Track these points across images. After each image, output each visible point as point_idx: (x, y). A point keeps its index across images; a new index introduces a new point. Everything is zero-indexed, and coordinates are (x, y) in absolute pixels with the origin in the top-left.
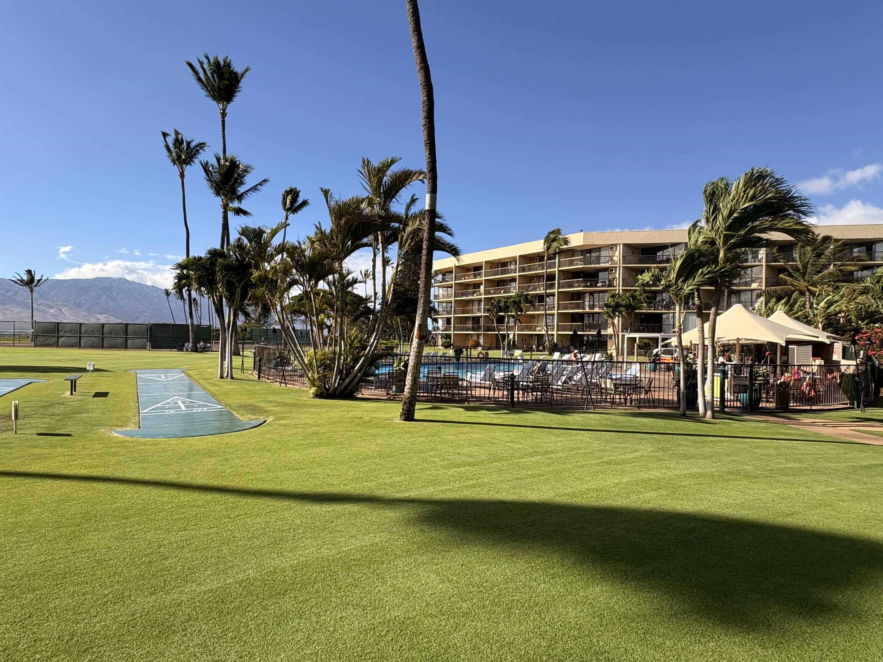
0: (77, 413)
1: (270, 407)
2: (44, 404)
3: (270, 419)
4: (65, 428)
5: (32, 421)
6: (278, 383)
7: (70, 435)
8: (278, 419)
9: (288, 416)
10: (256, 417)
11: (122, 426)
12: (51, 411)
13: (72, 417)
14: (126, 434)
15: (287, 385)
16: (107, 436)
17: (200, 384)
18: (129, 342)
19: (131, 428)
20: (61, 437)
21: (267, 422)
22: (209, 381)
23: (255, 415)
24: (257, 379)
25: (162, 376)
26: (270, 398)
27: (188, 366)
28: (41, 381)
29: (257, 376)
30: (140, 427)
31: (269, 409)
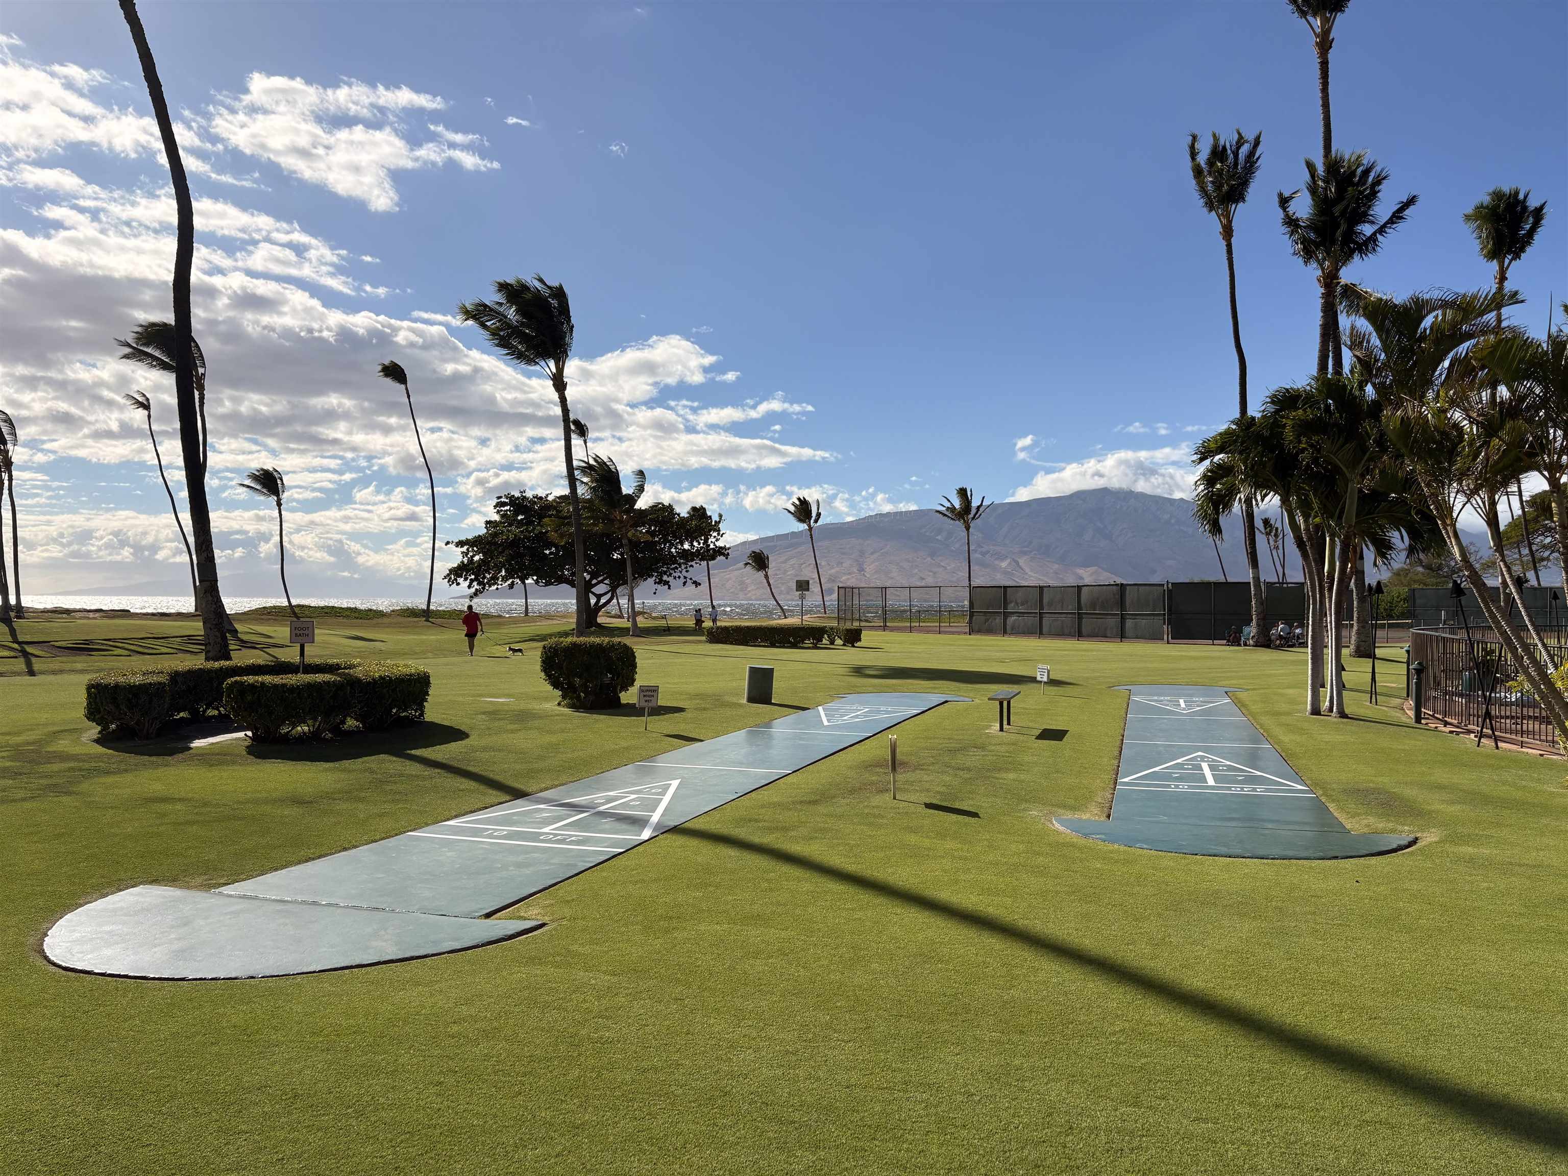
0: (1000, 770)
1: (1436, 803)
2: (953, 745)
3: (1429, 837)
4: (972, 799)
5: (926, 778)
6: (1472, 736)
7: (975, 815)
8: (1455, 839)
9: (1487, 837)
10: (1390, 825)
11: (1073, 808)
12: (960, 760)
13: (989, 777)
14: (1077, 827)
15: (1500, 744)
16: (1040, 826)
17: (1262, 726)
18: (1129, 623)
19: (1091, 815)
20: (960, 818)
21: (1419, 845)
22: (1283, 719)
23: (1388, 821)
24: (1412, 722)
25: (1182, 702)
26: (1441, 775)
27: (1241, 681)
28: (962, 699)
29: (1412, 714)
30: (1109, 816)
31: (1433, 808)
